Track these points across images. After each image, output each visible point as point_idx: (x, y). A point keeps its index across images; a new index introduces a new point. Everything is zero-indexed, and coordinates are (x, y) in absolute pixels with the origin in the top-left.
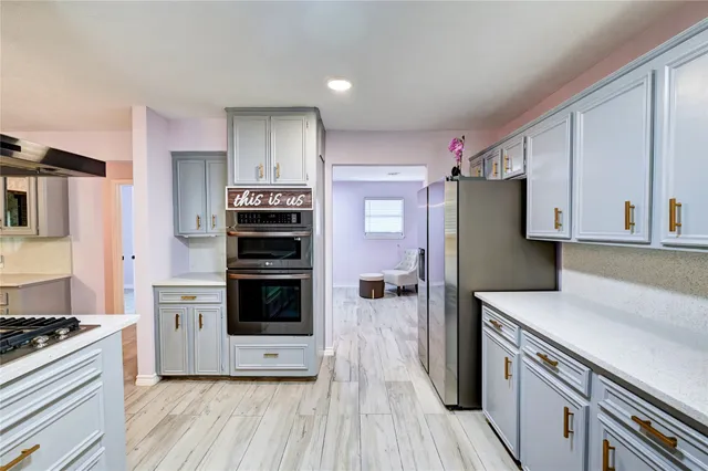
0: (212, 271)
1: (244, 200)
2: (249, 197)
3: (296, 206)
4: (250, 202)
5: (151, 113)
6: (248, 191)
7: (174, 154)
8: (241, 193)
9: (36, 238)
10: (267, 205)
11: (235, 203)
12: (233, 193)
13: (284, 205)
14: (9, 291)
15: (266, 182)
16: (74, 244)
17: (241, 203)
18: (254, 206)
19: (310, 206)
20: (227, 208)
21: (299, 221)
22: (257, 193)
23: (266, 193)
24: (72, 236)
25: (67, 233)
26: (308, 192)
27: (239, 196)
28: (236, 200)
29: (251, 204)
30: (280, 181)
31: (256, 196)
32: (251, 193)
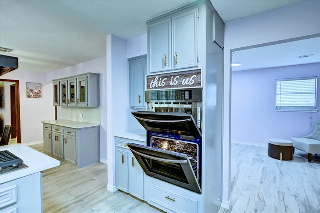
1: (155, 83)
2: (159, 81)
3: (189, 86)
5: (115, 38)
6: (158, 77)
7: (130, 60)
9: (87, 108)
10: (170, 86)
11: (151, 86)
12: (150, 79)
13: (180, 85)
14: (77, 130)
15: (170, 68)
16: (101, 111)
17: (154, 86)
19: (200, 84)
20: (146, 90)
21: (190, 98)
22: (163, 78)
23: (169, 77)
24: (100, 107)
25: (99, 105)
26: (198, 73)
27: (153, 81)
28: (151, 84)
29: (160, 86)
30: (178, 67)
31: (162, 80)
32: (160, 78)
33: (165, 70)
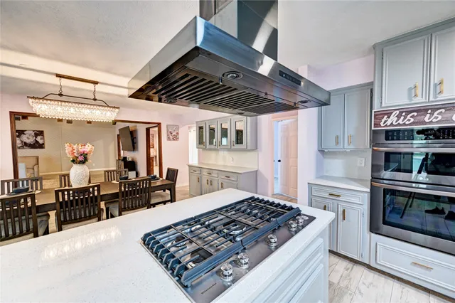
0: (341, 176)
1: (391, 120)
2: (399, 117)
4: (400, 122)
6: (398, 112)
8: (389, 115)
10: (424, 123)
11: (382, 124)
12: (379, 116)
13: (448, 121)
16: (260, 154)
17: (389, 123)
18: (405, 124)
20: (373, 128)
22: (408, 112)
23: (422, 111)
24: (258, 150)
25: (256, 148)
27: (386, 116)
28: (383, 121)
29: (401, 123)
30: (440, 97)
31: (407, 115)
32: (401, 113)
33: (413, 102)
